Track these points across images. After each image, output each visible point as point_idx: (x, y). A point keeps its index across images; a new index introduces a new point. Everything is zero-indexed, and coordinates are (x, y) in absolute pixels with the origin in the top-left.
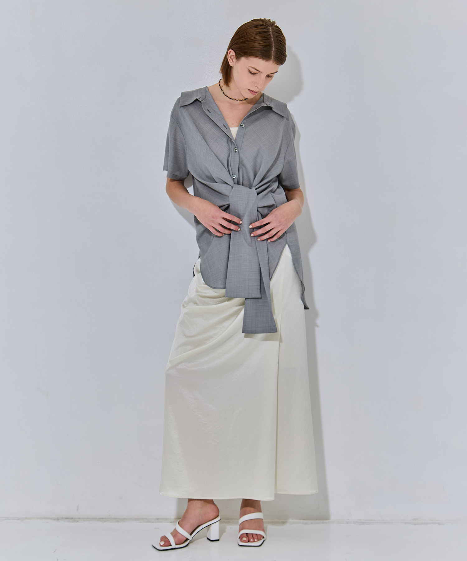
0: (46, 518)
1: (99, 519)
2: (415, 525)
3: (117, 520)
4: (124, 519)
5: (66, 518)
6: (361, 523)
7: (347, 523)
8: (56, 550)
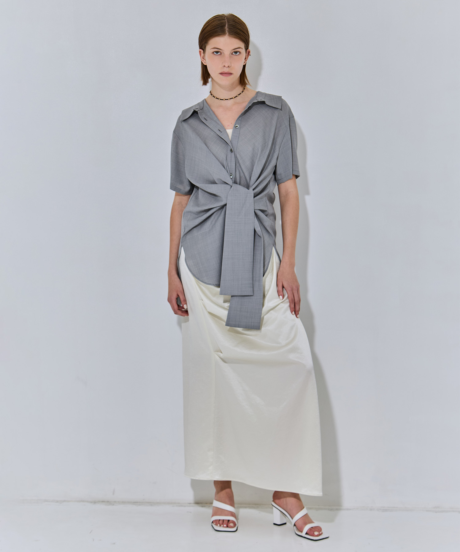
0: (83, 501)
1: (134, 503)
2: (436, 512)
3: (151, 503)
4: (158, 503)
5: (103, 502)
6: (385, 510)
7: (371, 510)
8: (92, 531)
